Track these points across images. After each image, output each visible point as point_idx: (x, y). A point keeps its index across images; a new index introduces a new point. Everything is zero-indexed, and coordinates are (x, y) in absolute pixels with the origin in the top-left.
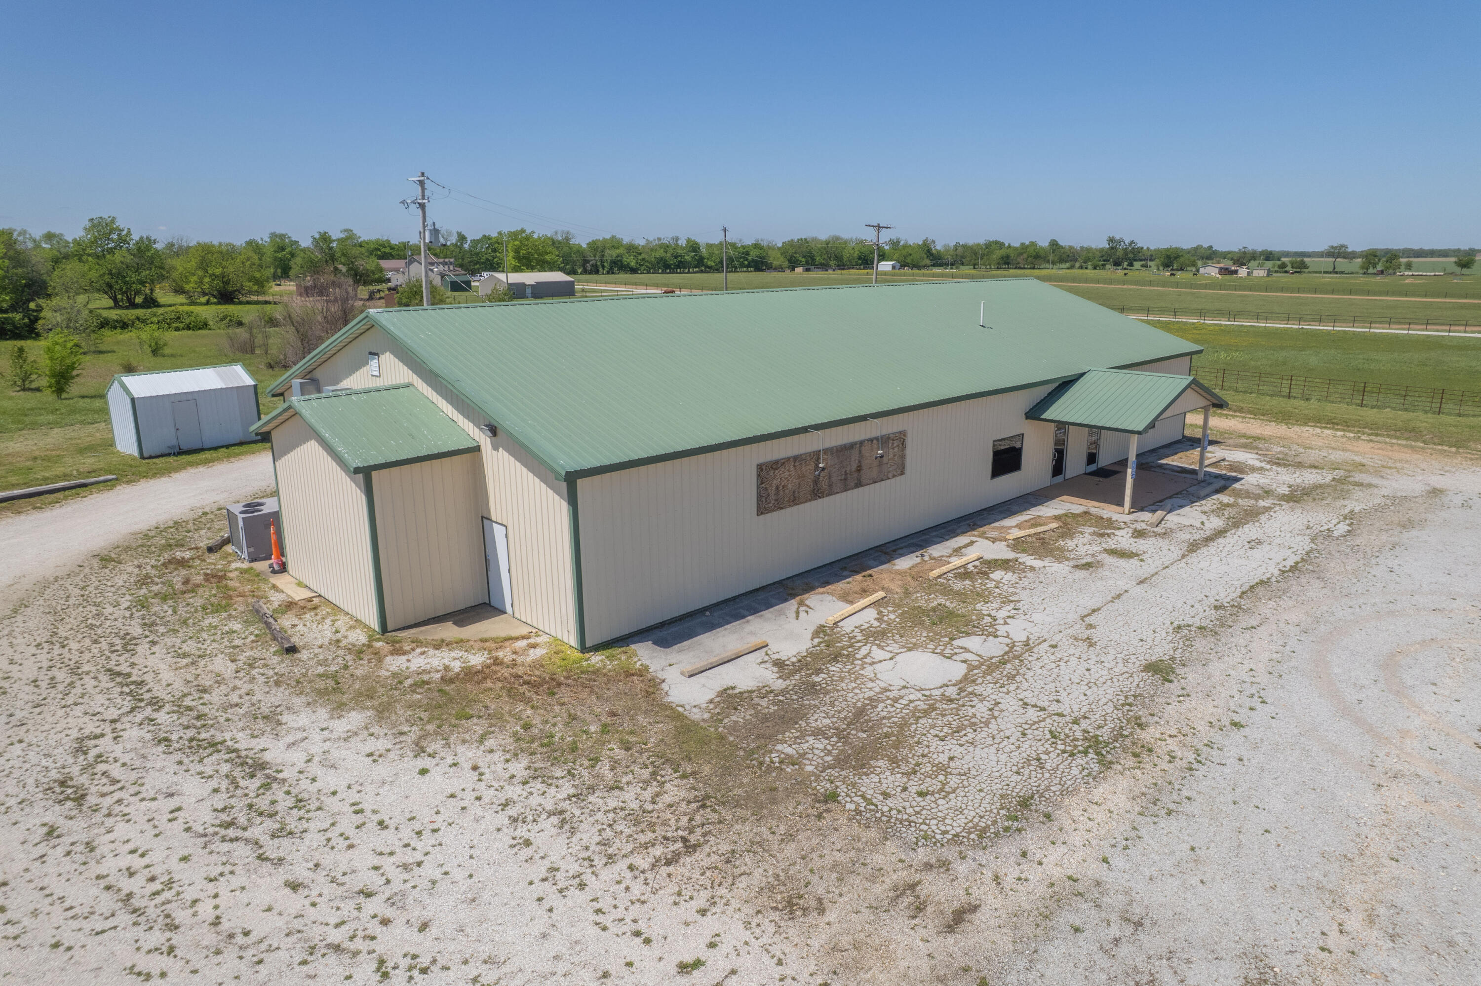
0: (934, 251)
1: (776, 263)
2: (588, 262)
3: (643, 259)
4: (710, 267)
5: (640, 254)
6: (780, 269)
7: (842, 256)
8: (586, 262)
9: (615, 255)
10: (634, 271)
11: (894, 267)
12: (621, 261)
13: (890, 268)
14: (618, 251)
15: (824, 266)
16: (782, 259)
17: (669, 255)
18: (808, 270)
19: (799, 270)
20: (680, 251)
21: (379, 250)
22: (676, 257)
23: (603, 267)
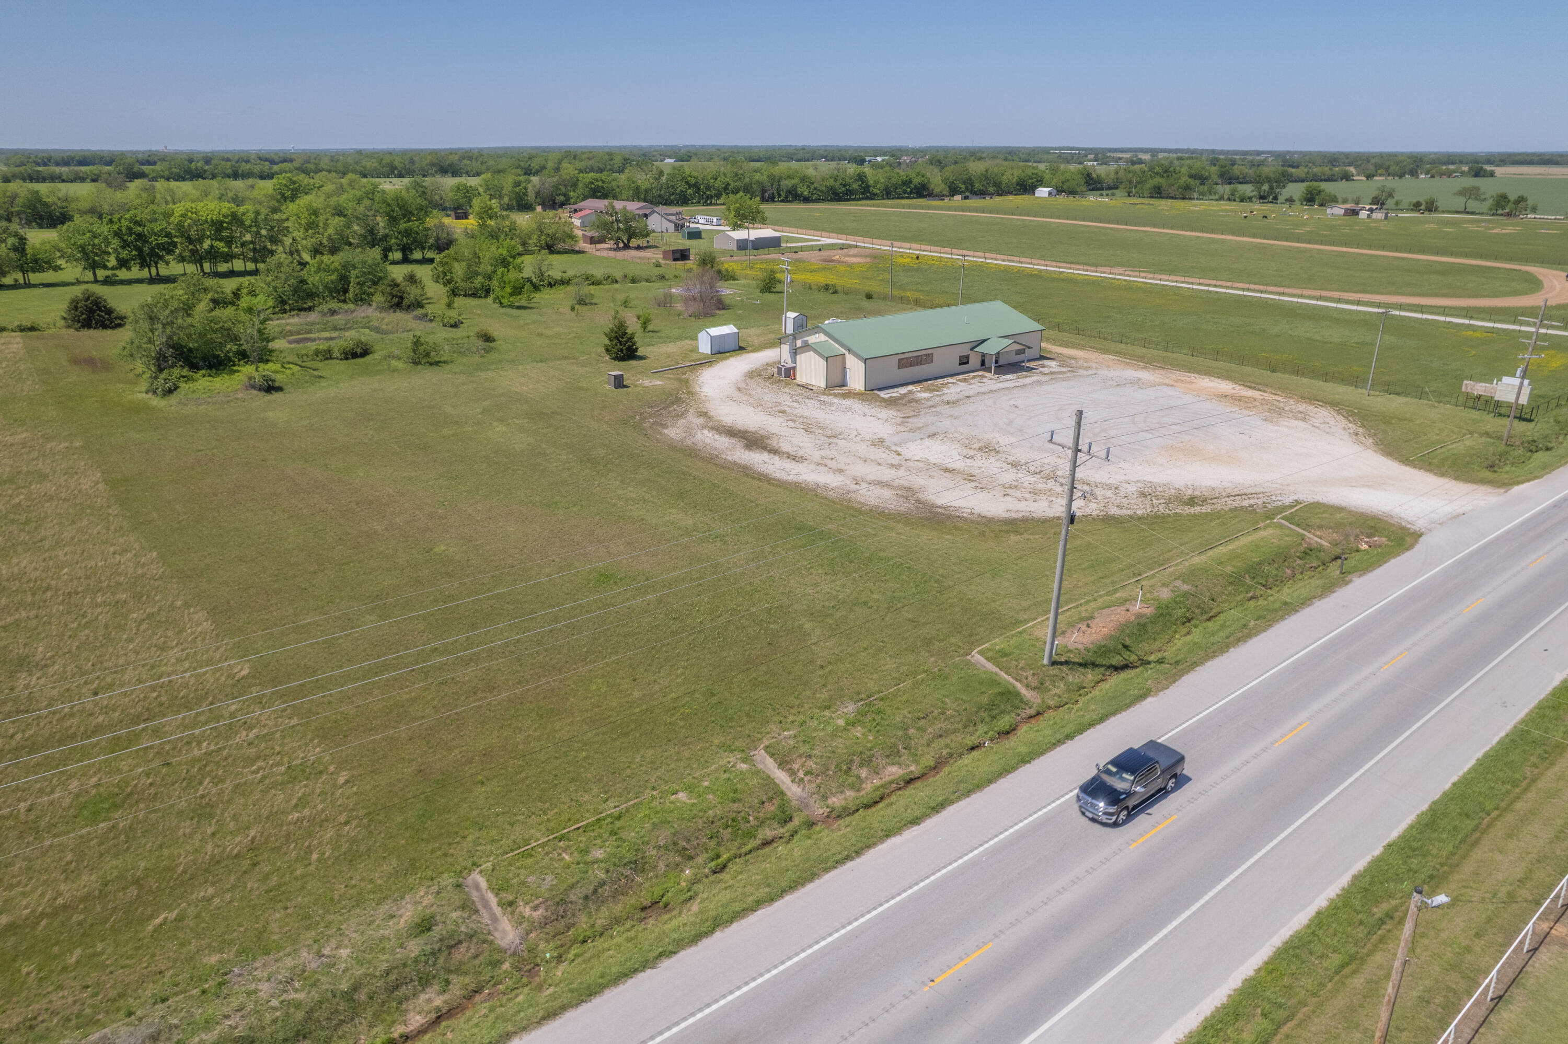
0: (1094, 176)
1: (937, 190)
2: (766, 191)
3: (815, 189)
4: (875, 195)
5: (812, 183)
6: (940, 196)
7: (1001, 183)
8: (764, 191)
9: (790, 185)
10: (806, 200)
11: (1050, 194)
12: (795, 190)
13: (1046, 195)
14: (793, 182)
15: (982, 194)
16: (943, 186)
17: (838, 183)
18: (966, 198)
19: (958, 198)
20: (848, 180)
21: (593, 183)
22: (845, 186)
23: (780, 195)
